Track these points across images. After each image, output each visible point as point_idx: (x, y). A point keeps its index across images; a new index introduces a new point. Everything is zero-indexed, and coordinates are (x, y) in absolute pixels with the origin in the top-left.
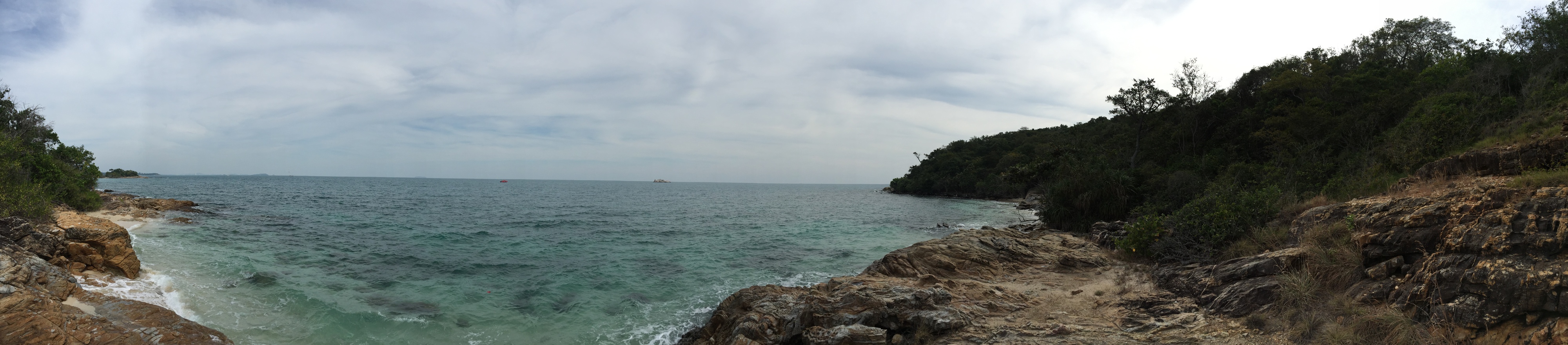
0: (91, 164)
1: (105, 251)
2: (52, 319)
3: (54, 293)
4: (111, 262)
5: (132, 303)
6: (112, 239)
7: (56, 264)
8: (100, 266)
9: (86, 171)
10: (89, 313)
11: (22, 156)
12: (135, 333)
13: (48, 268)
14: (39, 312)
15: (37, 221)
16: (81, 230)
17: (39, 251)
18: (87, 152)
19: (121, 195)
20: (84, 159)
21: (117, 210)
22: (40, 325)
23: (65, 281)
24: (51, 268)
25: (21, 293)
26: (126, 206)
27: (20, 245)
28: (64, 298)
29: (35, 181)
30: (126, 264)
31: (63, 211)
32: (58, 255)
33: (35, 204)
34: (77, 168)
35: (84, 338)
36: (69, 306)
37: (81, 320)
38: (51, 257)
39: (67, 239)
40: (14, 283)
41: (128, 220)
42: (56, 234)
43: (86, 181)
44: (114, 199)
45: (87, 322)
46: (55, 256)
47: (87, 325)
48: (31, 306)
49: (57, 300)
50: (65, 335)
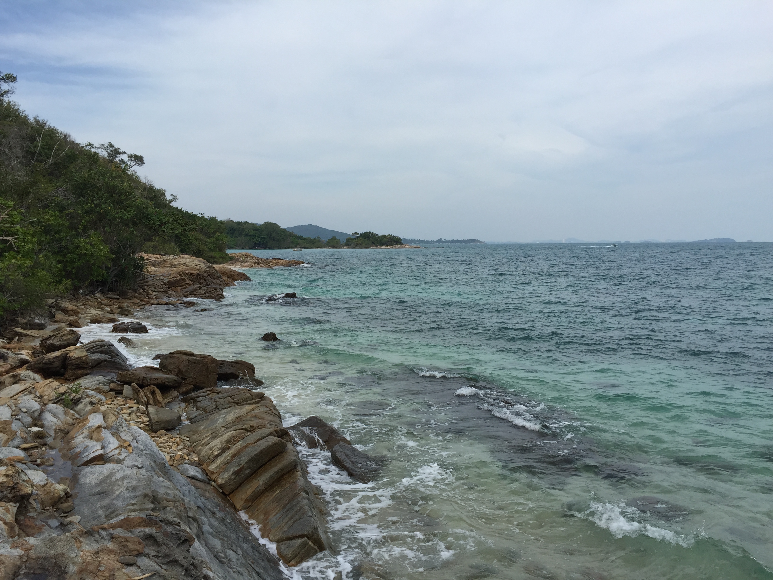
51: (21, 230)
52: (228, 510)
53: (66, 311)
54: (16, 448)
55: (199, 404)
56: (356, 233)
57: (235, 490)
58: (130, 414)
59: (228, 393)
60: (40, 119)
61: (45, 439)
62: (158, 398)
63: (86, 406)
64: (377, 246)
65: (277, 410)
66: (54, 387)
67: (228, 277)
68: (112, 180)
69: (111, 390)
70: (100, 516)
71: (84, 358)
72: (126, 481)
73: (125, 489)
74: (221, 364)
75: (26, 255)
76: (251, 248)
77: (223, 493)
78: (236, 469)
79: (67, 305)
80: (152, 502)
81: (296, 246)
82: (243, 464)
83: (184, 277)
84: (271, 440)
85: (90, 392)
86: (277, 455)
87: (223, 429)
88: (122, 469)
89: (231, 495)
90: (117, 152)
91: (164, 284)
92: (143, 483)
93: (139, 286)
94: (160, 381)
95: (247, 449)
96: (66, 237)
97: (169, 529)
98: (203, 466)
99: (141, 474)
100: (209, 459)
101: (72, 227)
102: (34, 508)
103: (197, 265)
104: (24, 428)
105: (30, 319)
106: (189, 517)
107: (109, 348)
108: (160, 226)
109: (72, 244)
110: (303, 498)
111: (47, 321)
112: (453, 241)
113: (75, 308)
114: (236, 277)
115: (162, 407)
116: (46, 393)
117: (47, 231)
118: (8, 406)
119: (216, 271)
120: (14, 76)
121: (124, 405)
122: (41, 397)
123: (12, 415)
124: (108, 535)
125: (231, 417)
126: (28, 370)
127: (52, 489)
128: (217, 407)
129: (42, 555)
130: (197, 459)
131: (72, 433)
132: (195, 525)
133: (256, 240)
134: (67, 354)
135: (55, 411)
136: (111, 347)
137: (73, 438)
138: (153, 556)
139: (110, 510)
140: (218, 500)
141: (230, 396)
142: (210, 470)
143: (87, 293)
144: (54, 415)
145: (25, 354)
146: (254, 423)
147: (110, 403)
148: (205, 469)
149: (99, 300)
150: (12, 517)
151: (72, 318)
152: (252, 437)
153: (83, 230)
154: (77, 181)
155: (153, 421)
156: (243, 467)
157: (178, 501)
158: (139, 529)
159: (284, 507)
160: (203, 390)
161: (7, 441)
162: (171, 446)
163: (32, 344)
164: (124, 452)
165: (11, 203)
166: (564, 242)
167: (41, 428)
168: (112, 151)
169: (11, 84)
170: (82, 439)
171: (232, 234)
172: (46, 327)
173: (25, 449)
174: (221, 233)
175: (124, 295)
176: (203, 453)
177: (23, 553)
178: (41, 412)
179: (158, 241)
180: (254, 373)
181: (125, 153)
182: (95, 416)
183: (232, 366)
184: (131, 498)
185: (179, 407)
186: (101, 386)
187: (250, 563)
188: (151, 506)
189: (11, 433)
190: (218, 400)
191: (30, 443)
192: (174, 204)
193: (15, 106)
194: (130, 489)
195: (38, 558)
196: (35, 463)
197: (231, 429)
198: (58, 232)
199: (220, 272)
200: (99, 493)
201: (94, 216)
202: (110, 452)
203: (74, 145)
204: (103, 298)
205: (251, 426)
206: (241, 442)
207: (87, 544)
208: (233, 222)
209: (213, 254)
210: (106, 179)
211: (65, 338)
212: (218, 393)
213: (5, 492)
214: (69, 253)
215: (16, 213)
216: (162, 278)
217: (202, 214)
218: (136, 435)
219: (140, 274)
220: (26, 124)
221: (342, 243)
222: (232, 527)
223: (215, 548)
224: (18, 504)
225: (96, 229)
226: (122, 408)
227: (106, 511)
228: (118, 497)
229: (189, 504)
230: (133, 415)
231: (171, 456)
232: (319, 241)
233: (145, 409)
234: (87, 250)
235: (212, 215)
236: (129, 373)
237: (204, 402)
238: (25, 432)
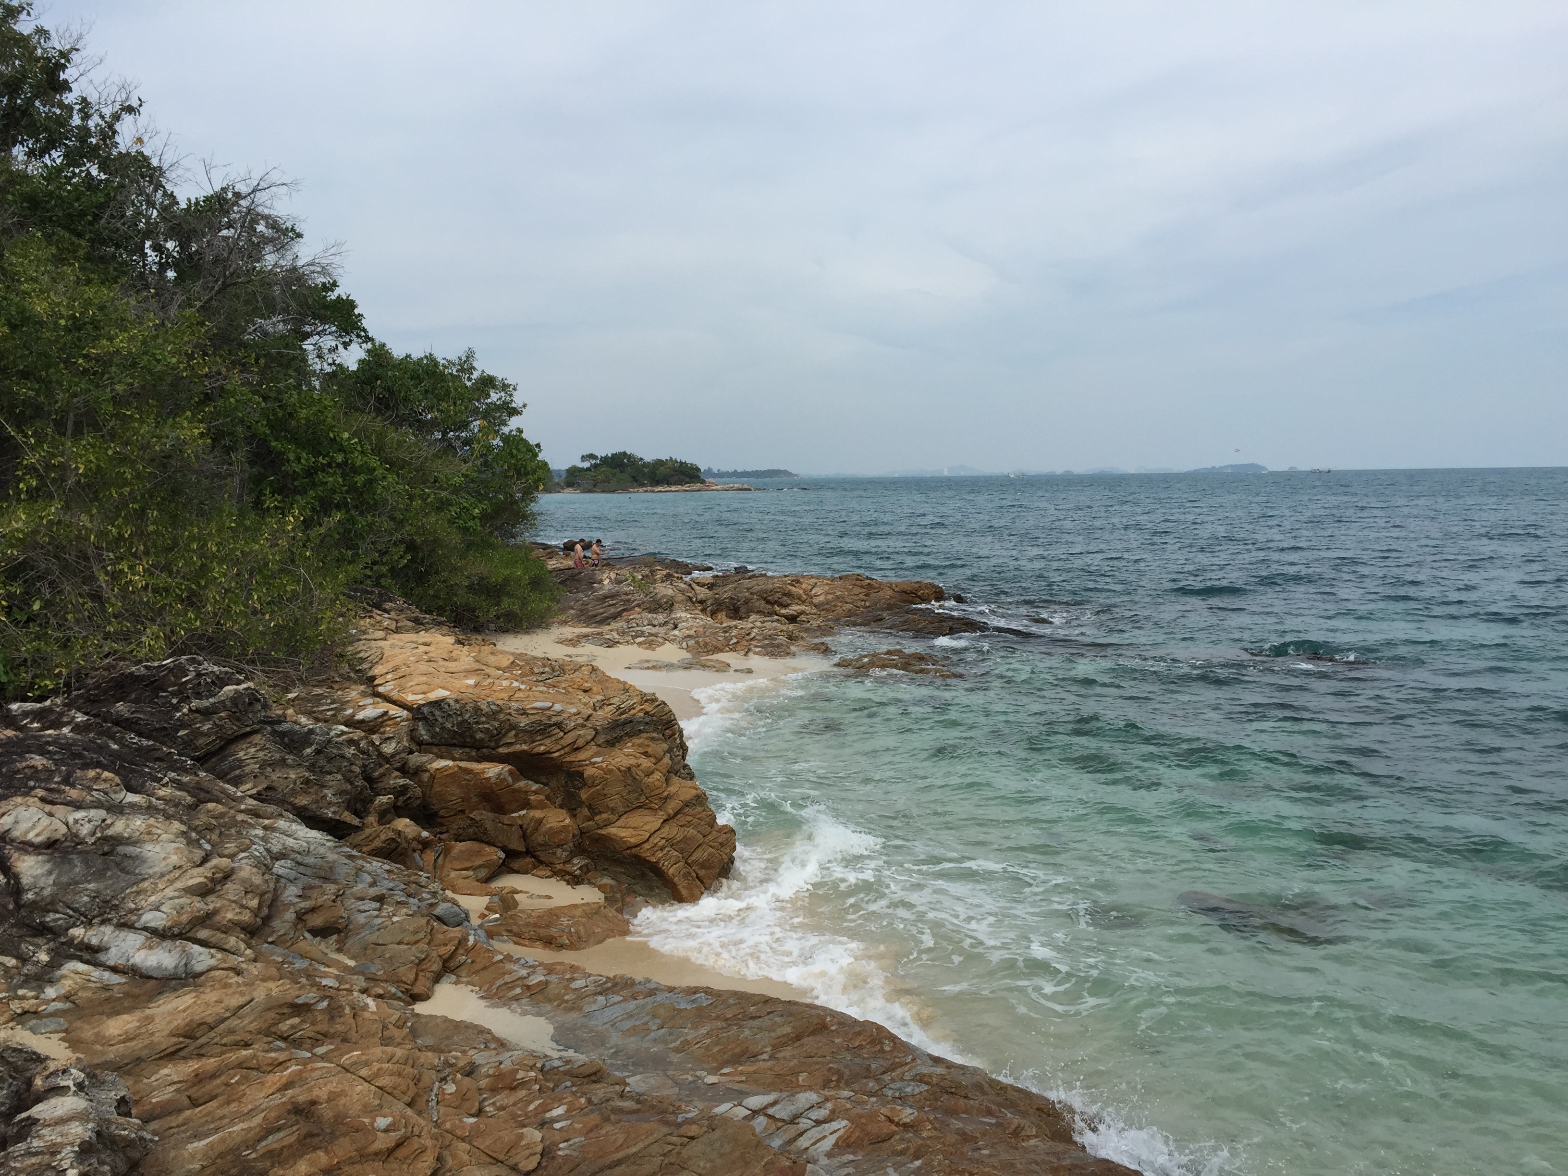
0: (505, 430)
1: (584, 795)
2: (377, 1075)
3: (377, 969)
4: (607, 838)
5: (704, 1000)
6: (611, 743)
7: (379, 853)
8: (561, 854)
9: (486, 464)
10: (533, 1047)
11: (207, 398)
12: (725, 1120)
13: (344, 869)
14: (320, 1050)
15: (287, 676)
16: (477, 710)
17: (302, 801)
18: (488, 382)
19: (634, 562)
20: (476, 412)
21: (620, 624)
22: (329, 1100)
23: (424, 921)
24: (360, 869)
25: (238, 972)
26: (658, 606)
27: (222, 776)
28: (418, 989)
29: (269, 503)
30: (671, 842)
31: (397, 631)
32: (385, 816)
33: (276, 603)
34: (449, 447)
35: (513, 1146)
36: (445, 1019)
37: (499, 1076)
38: (356, 821)
39: (421, 746)
40: (203, 934)
41: (669, 667)
42: (371, 727)
43: (485, 505)
44: (607, 580)
45: (523, 1084)
46: (372, 819)
47: (522, 1093)
48: (284, 1027)
49: (394, 997)
50: (435, 1138)
56: (593, 457)
64: (643, 485)
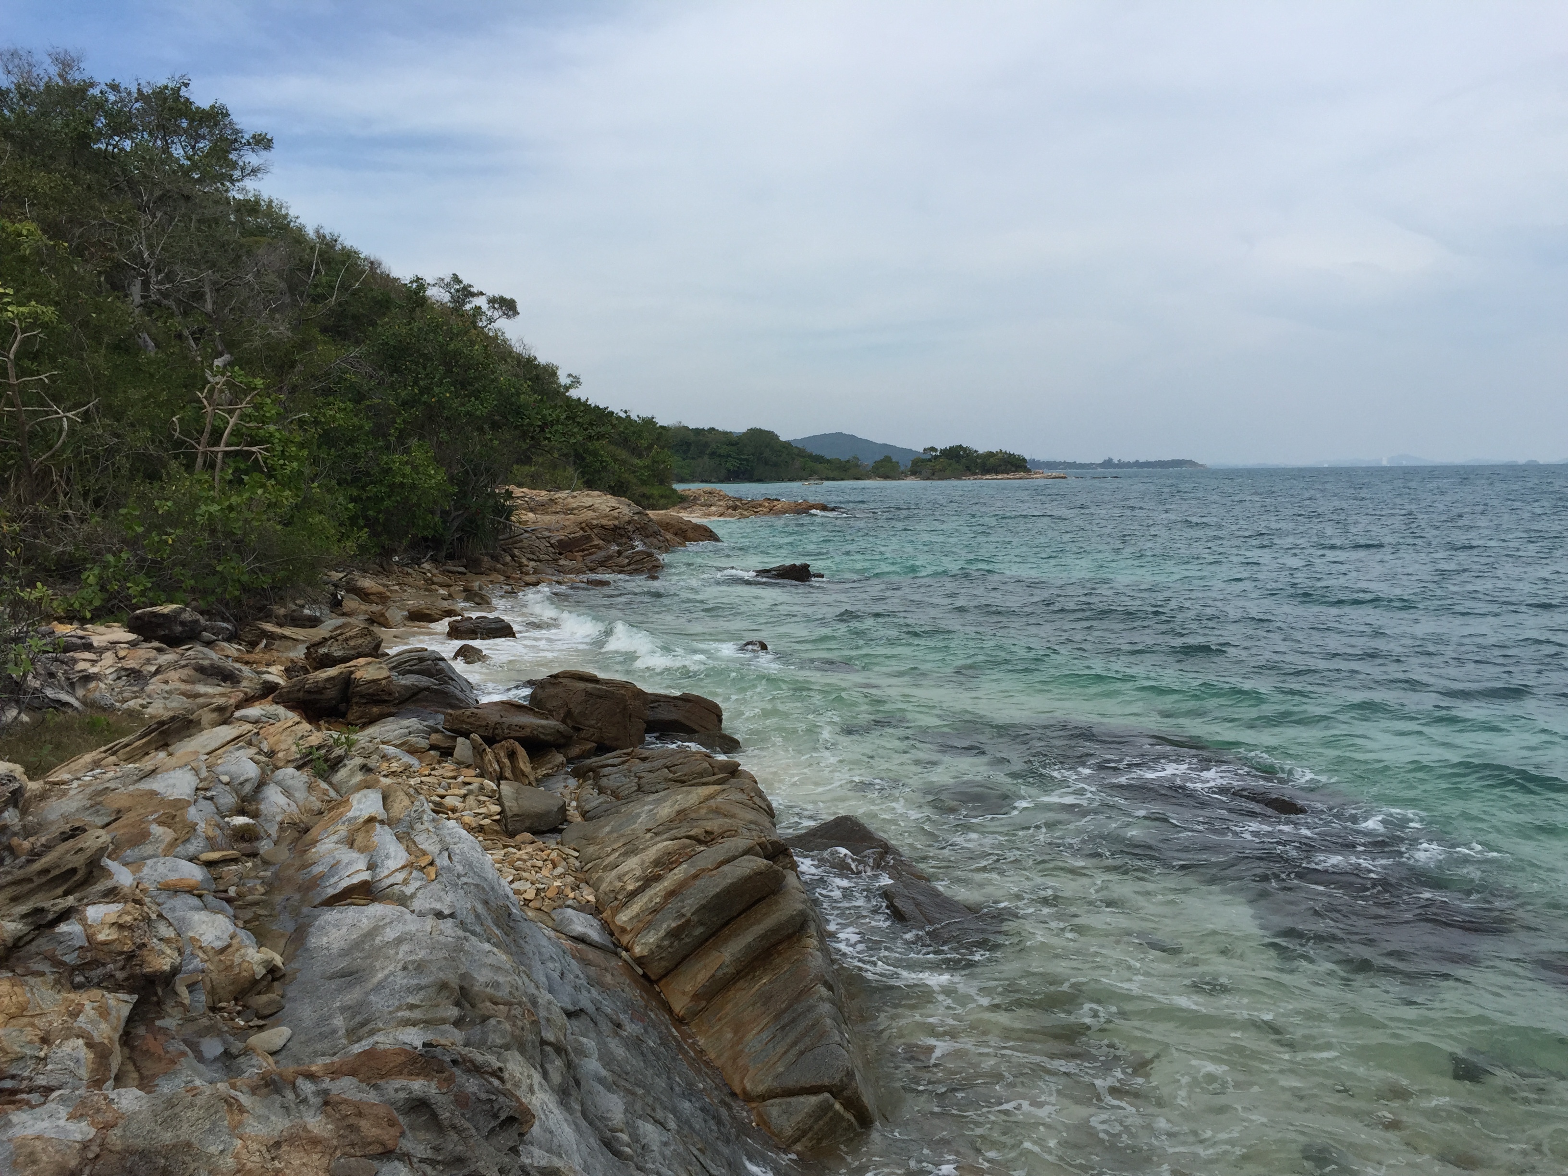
51: (277, 435)
52: (653, 1016)
53: (364, 595)
54: (191, 860)
55: (604, 782)
56: (933, 449)
57: (672, 970)
58: (464, 796)
59: (665, 761)
60: (326, 231)
61: (255, 844)
62: (522, 765)
63: (352, 773)
64: (975, 474)
65: (765, 800)
66: (300, 735)
67: (676, 534)
68: (451, 339)
69: (433, 747)
70: (334, 1032)
71: (384, 682)
72: (404, 948)
73: (400, 966)
74: (653, 702)
75: (285, 483)
76: (721, 481)
77: (645, 975)
78: (674, 925)
79: (368, 583)
80: (457, 1004)
81: (811, 475)
82: (689, 915)
83: (589, 532)
84: (751, 865)
85: (390, 750)
86: (764, 898)
87: (649, 835)
88: (400, 918)
89: (663, 982)
90: (467, 293)
91: (552, 546)
92: (441, 955)
93: (504, 550)
94: (527, 732)
95: (697, 882)
96: (366, 452)
97: (472, 1085)
98: (604, 915)
99: (442, 933)
100: (616, 899)
101: (380, 431)
102: (183, 1005)
103: (614, 509)
104: (218, 818)
105: (294, 607)
106: (543, 1042)
107: (437, 664)
108: (542, 430)
109: (378, 465)
110: (821, 998)
111: (326, 611)
112: (1137, 464)
113: (381, 589)
114: (690, 534)
115: (530, 784)
116: (283, 746)
117: (328, 439)
118: (193, 769)
119: (651, 520)
120: (269, 137)
121: (455, 778)
122: (271, 754)
123: (197, 789)
124: (317, 1093)
125: (666, 811)
126: (277, 703)
127: (237, 960)
128: (640, 789)
129: (140, 1144)
130: (591, 898)
131: (313, 833)
132: (558, 1063)
133: (732, 464)
134: (352, 673)
135: (290, 782)
136: (441, 663)
137: (314, 843)
138: (422, 1161)
139: (358, 1019)
140: (634, 994)
141: (667, 767)
142: (618, 923)
143: (406, 561)
144: (287, 792)
145: (275, 675)
146: (714, 825)
147: (427, 773)
148: (609, 920)
149: (429, 575)
150: (115, 1029)
151: (375, 608)
152: (709, 855)
153: (397, 438)
154: (387, 343)
155: (510, 814)
156: (688, 921)
157: (520, 1004)
158: (398, 1082)
159: (777, 1017)
160: (614, 753)
161: (174, 844)
162: (540, 868)
163: (292, 655)
164: (416, 879)
165: (259, 382)
166: (1385, 463)
167: (252, 818)
168: (458, 291)
169: (264, 153)
170: (332, 846)
171: (686, 452)
172: (322, 622)
173: (209, 864)
174: (662, 448)
175: (474, 566)
176: (604, 887)
177: (91, 1136)
178: (261, 785)
179: (542, 464)
180: (720, 721)
181: (482, 294)
182: (365, 796)
183: (675, 706)
184: (410, 990)
185: (566, 787)
186: (413, 739)
187: (696, 1152)
188: (454, 1012)
189: (184, 827)
190: (642, 774)
191: (223, 850)
192: (573, 393)
193: (281, 208)
194: (410, 967)
195: (129, 1151)
196: (223, 895)
197: (665, 836)
198: (351, 442)
199: (660, 524)
200: (343, 974)
201: (417, 411)
202: (387, 877)
203: (389, 281)
204: (435, 571)
205: (706, 832)
206: (684, 866)
207: (258, 1118)
208: (687, 428)
209: (646, 490)
210: (441, 339)
211: (352, 643)
212: (644, 760)
213: (111, 966)
214: (372, 482)
215: (269, 401)
216: (547, 534)
217: (626, 412)
218: (448, 839)
219: (505, 527)
220: (300, 243)
221: (902, 468)
222: (658, 1059)
223: (609, 1119)
224: (136, 997)
225: (421, 437)
226: (449, 784)
227: (353, 1017)
228: (379, 988)
229: (548, 1010)
230: (471, 800)
231: (538, 890)
232: (857, 466)
233: (495, 788)
234: (404, 476)
235: (646, 414)
236: (468, 713)
237: (614, 778)
238: (218, 825)
